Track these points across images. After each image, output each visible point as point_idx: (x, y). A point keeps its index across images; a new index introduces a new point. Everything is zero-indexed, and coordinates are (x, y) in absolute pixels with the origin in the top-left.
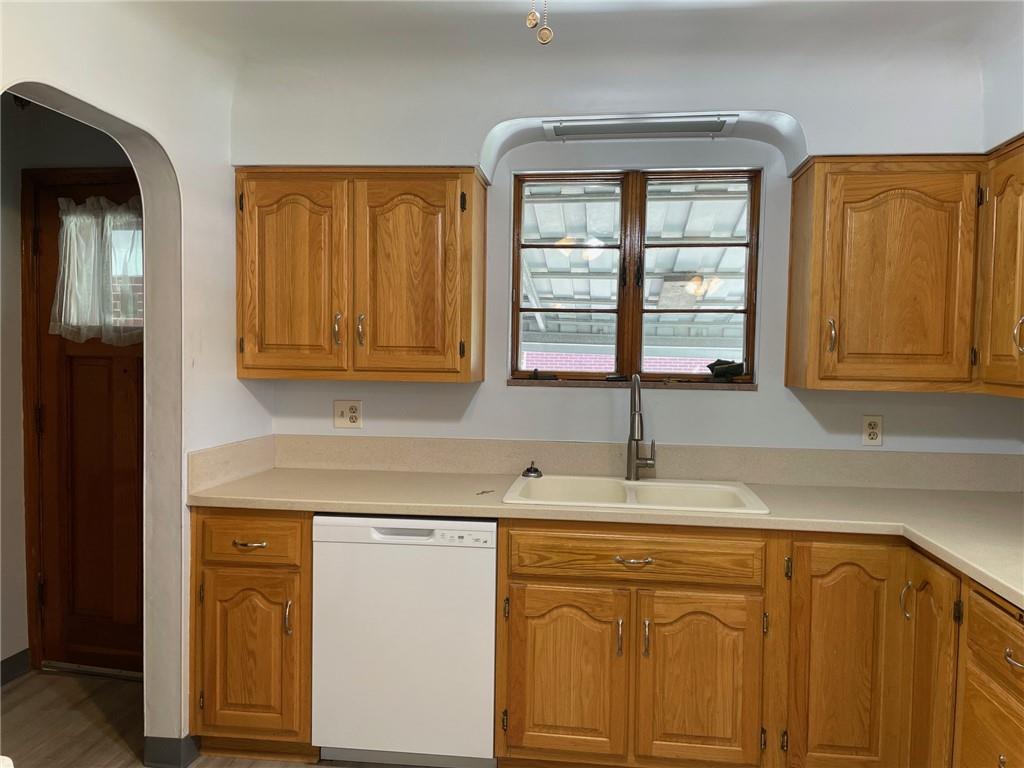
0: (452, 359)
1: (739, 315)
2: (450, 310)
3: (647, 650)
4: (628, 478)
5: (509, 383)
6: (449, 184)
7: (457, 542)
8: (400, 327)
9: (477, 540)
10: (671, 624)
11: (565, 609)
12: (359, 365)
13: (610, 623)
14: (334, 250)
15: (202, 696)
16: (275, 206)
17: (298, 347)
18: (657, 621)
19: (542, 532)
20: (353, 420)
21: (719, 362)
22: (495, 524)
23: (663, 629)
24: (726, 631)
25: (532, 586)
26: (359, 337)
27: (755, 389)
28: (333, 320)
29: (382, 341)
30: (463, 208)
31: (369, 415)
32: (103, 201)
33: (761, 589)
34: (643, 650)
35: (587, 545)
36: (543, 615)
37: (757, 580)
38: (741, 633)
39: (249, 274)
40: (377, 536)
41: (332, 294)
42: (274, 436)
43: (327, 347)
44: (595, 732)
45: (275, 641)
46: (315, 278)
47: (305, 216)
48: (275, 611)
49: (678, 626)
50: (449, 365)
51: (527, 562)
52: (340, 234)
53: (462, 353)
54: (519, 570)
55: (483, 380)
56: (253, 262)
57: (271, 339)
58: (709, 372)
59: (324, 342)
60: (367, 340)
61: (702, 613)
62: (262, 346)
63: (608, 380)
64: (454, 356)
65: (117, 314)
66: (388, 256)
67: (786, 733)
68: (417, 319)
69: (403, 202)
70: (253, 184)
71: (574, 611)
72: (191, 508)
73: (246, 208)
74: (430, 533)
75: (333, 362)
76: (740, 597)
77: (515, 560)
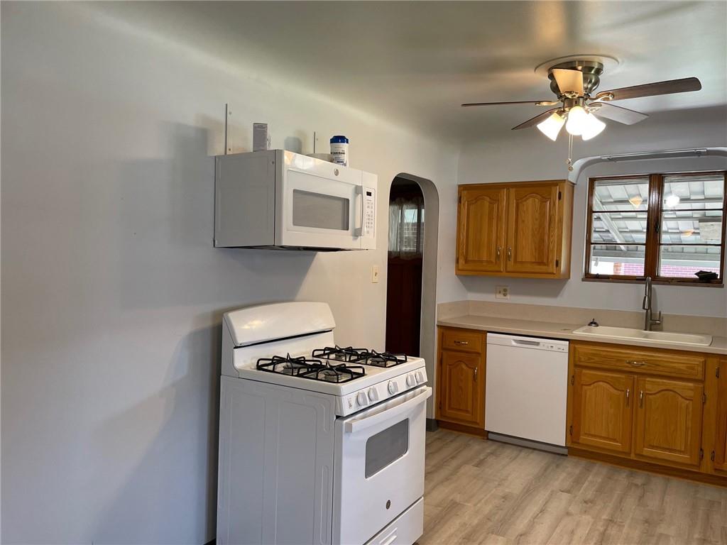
0: (552, 268)
1: (718, 247)
2: (551, 247)
3: (641, 405)
4: (646, 330)
5: (583, 280)
6: (553, 188)
7: (550, 348)
8: (527, 254)
9: (559, 349)
10: (655, 394)
11: (601, 383)
12: (508, 270)
13: (623, 391)
14: (499, 218)
15: (441, 403)
16: (474, 201)
17: (482, 262)
18: (647, 392)
19: (591, 347)
20: (505, 295)
21: (701, 272)
22: (568, 342)
23: (650, 396)
24: (683, 400)
25: (585, 371)
26: (508, 257)
27: (723, 287)
28: (497, 250)
29: (519, 259)
30: (560, 198)
31: (512, 293)
32: (403, 200)
33: (703, 381)
34: (639, 405)
35: (613, 354)
36: (590, 385)
37: (700, 377)
38: (691, 402)
39: (462, 230)
40: (514, 343)
41: (498, 238)
42: (469, 301)
43: (494, 261)
44: (615, 440)
45: (470, 385)
46: (490, 232)
47: (487, 204)
48: (470, 371)
49: (658, 395)
50: (550, 271)
51: (583, 360)
52: (502, 211)
53: (557, 265)
54: (578, 363)
55: (569, 278)
56: (464, 225)
57: (470, 258)
58: (697, 277)
59: (493, 259)
60: (512, 259)
61: (671, 390)
62: (466, 261)
63: (637, 280)
64: (553, 265)
65: (406, 246)
66: (523, 221)
67: (714, 452)
68: (536, 249)
69: (531, 197)
70: (465, 192)
71: (606, 384)
72: (438, 326)
73: (462, 202)
74: (538, 344)
75: (496, 268)
76: (691, 385)
77: (577, 359)
